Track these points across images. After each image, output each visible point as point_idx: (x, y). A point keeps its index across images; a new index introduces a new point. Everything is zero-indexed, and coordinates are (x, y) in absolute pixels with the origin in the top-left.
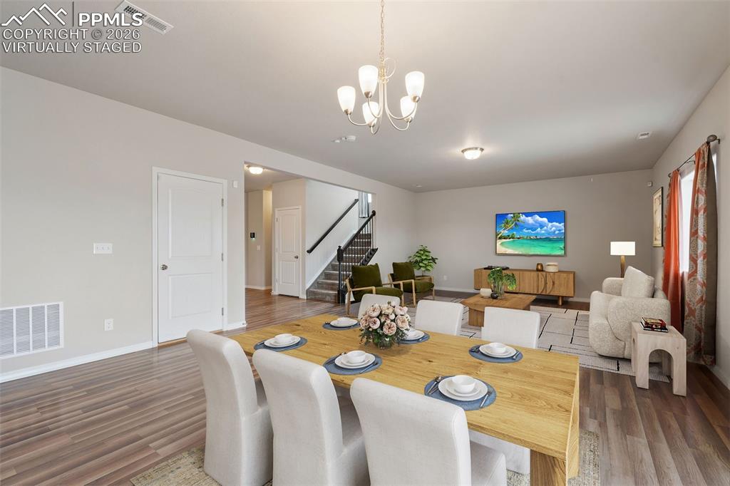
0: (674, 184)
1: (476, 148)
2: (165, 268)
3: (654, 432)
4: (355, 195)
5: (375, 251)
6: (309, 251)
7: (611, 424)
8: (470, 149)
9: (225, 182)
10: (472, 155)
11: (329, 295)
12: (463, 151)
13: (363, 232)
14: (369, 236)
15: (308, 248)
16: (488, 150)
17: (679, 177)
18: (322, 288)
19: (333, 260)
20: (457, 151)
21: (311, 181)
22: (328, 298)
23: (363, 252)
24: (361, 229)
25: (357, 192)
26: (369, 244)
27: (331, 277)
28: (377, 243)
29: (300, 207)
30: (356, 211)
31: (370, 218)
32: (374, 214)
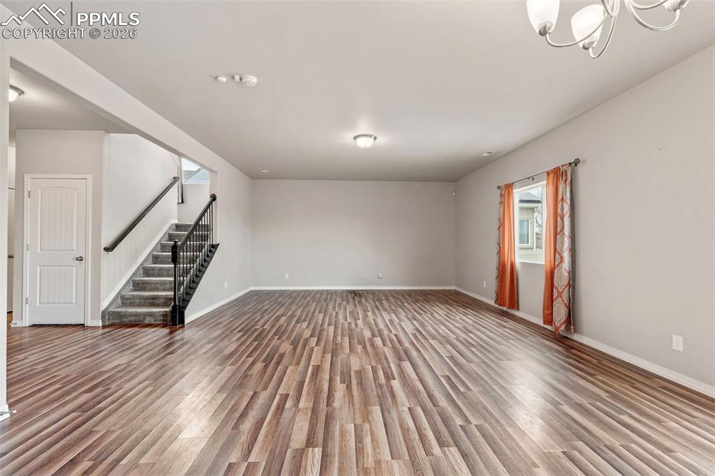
1: (371, 136)
5: (215, 247)
6: (109, 249)
8: (365, 135)
10: (364, 143)
11: (151, 315)
12: (355, 138)
13: (202, 222)
14: (207, 228)
15: (107, 240)
16: (382, 140)
18: (133, 305)
19: (145, 261)
20: (349, 136)
23: (201, 248)
24: (200, 219)
26: (205, 238)
27: (148, 286)
28: (218, 236)
29: (90, 177)
30: (173, 194)
31: (211, 203)
32: (214, 198)
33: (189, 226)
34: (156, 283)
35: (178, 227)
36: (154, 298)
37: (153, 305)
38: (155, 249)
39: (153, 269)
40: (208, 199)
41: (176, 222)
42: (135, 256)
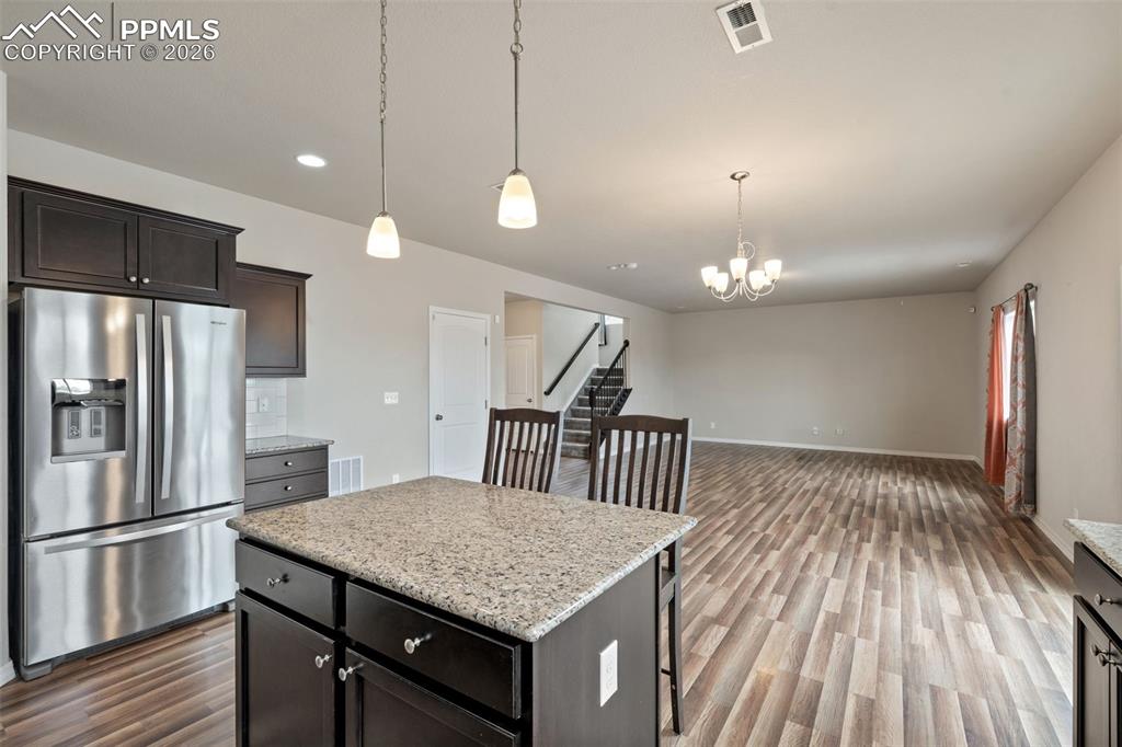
0: (996, 323)
2: (439, 418)
3: (973, 564)
4: (595, 318)
5: (628, 391)
6: (547, 393)
7: (935, 559)
9: (488, 317)
11: (576, 448)
13: (616, 367)
14: (621, 372)
15: (546, 387)
17: (1002, 314)
19: (572, 404)
21: (549, 305)
22: (574, 453)
23: (615, 392)
24: (614, 364)
25: (597, 315)
26: (621, 382)
27: (574, 426)
28: (631, 381)
29: (534, 336)
30: (596, 339)
31: (624, 349)
32: (627, 343)
33: (605, 370)
34: (579, 423)
35: (599, 371)
36: (578, 435)
37: (577, 441)
38: (579, 393)
39: (578, 410)
40: (622, 345)
41: (597, 366)
42: (565, 399)
